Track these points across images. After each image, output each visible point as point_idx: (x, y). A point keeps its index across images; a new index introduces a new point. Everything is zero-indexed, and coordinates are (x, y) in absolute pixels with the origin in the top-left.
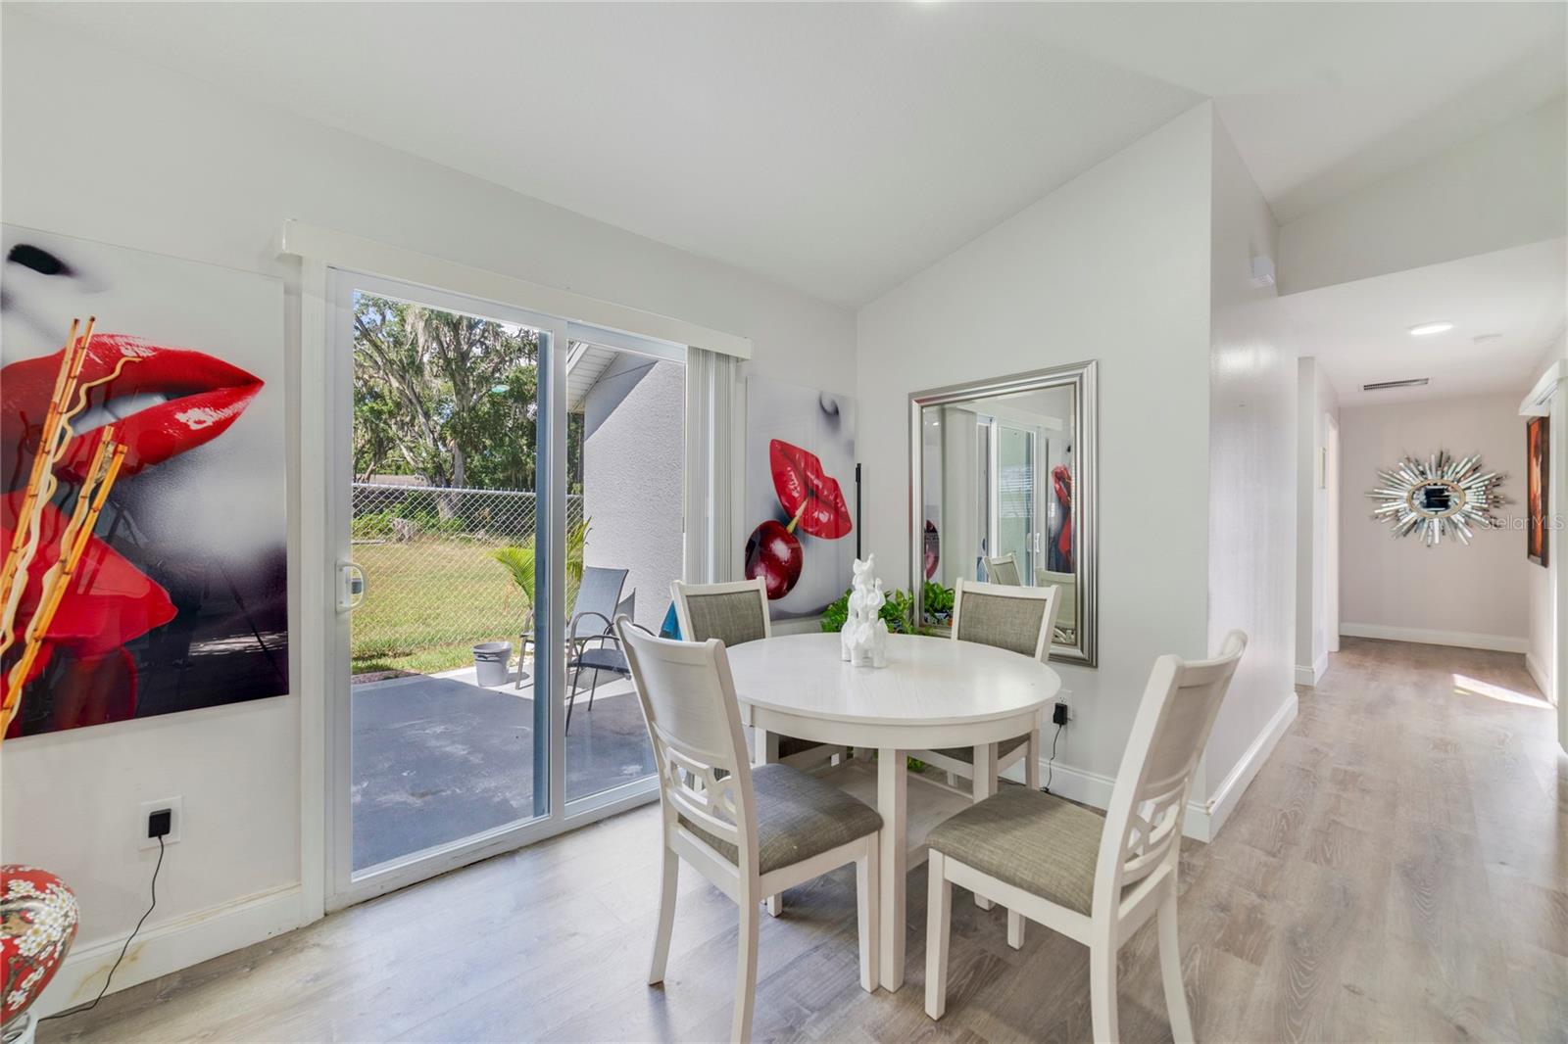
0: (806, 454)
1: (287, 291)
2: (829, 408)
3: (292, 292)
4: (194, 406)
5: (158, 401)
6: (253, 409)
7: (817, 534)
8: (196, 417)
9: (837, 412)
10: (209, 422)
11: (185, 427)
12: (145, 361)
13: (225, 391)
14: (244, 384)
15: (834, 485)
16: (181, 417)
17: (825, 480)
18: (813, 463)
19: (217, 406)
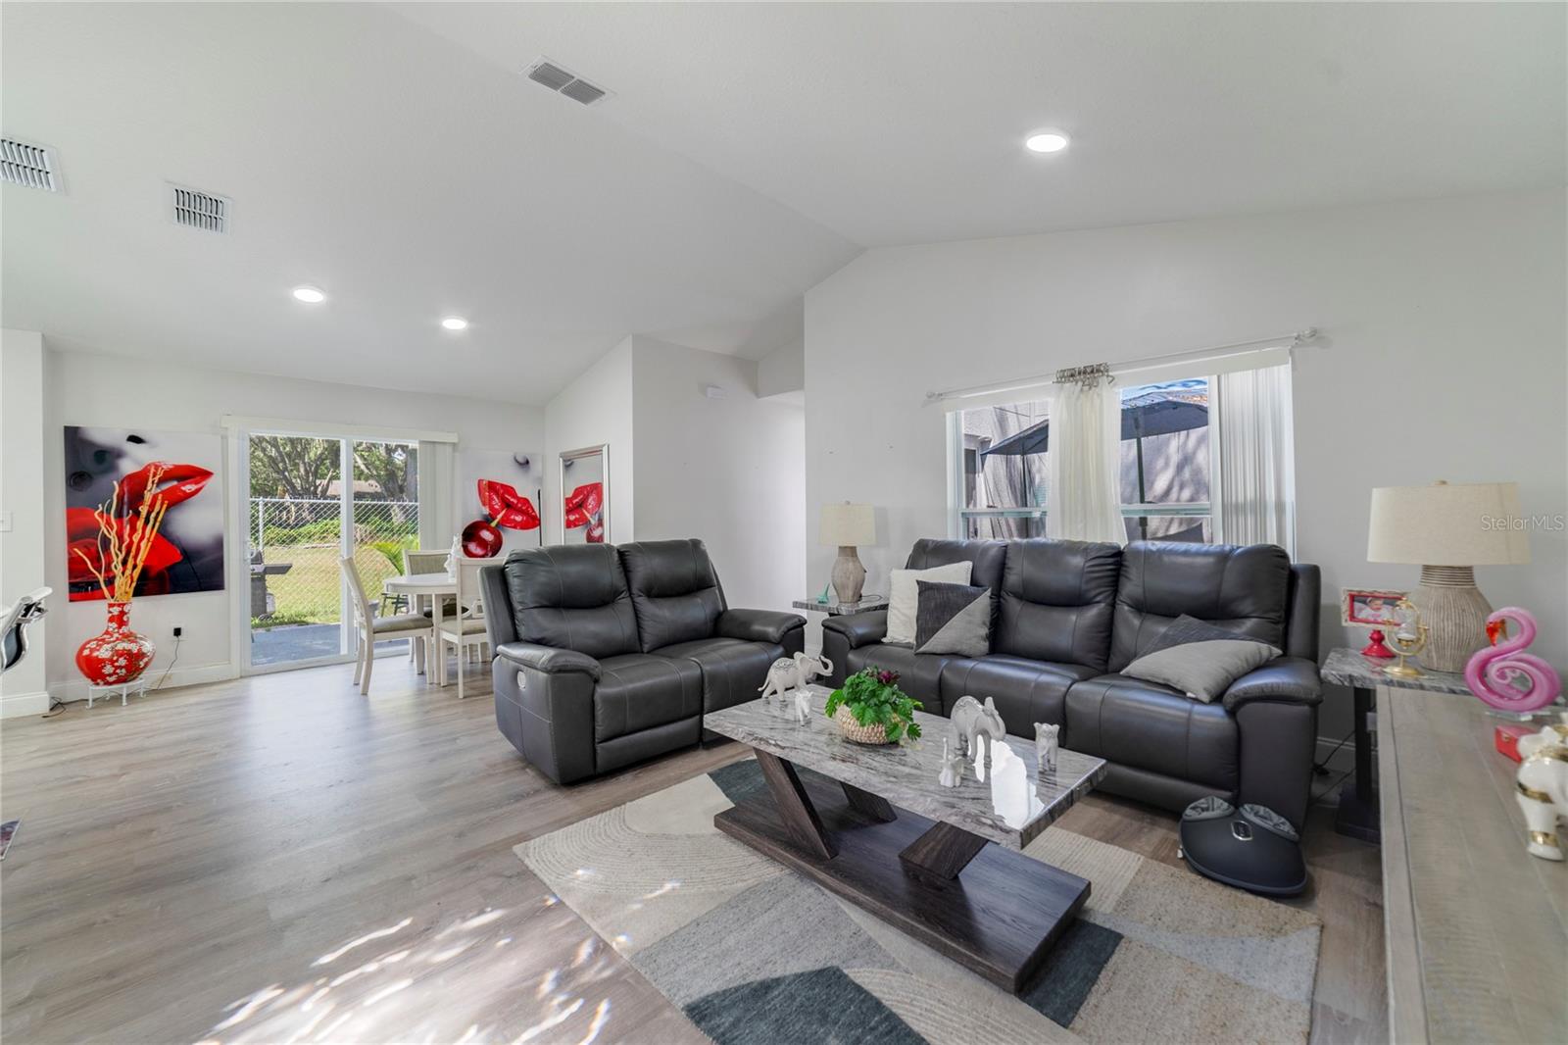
0: (502, 485)
1: (222, 438)
2: (521, 460)
3: (224, 438)
4: (188, 484)
5: (175, 483)
6: (209, 483)
7: (515, 527)
8: (189, 488)
9: (528, 462)
10: (193, 489)
11: (184, 492)
12: (171, 470)
13: (198, 478)
14: (206, 474)
15: (526, 501)
16: (183, 488)
17: (519, 499)
18: (510, 490)
19: (196, 483)
